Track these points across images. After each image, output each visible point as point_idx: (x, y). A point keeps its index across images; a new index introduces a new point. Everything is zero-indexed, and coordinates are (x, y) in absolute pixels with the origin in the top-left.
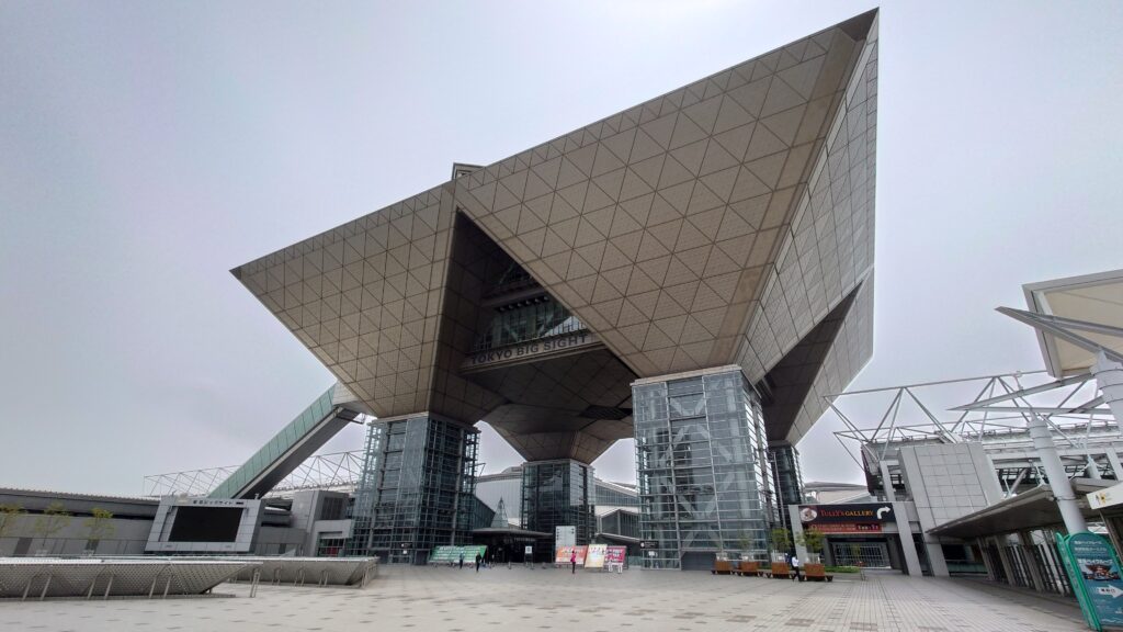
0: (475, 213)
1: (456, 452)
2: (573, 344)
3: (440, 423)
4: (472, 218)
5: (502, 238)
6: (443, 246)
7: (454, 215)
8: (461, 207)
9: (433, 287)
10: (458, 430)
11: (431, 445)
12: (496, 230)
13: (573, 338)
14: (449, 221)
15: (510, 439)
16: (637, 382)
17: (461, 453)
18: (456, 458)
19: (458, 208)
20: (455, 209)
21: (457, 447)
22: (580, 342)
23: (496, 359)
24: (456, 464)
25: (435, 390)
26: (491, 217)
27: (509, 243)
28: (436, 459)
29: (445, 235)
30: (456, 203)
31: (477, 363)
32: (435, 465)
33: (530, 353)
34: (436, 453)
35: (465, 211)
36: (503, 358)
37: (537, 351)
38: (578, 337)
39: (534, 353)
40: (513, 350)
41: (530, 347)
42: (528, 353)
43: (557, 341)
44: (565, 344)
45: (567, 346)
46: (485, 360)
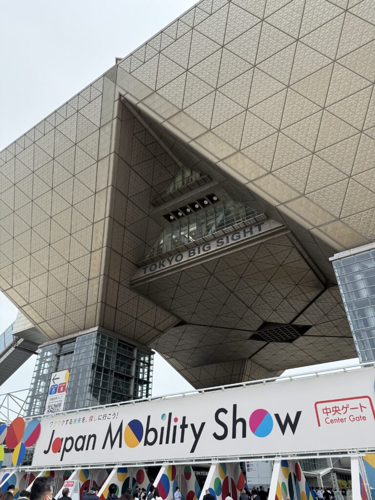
1: (129, 373)
2: (249, 235)
3: (110, 339)
4: (134, 102)
8: (123, 93)
10: (131, 350)
11: (100, 361)
13: (248, 230)
15: (183, 372)
16: (336, 256)
17: (133, 374)
18: (129, 379)
21: (130, 367)
22: (256, 231)
23: (167, 265)
24: (128, 386)
25: (105, 303)
26: (156, 96)
28: (105, 378)
31: (148, 272)
32: (104, 384)
33: (202, 253)
34: (106, 371)
35: (128, 97)
36: (174, 263)
37: (210, 249)
38: (253, 227)
39: (205, 252)
40: (184, 254)
41: (201, 247)
42: (199, 253)
43: (230, 236)
44: (239, 236)
45: (242, 238)
46: (155, 268)
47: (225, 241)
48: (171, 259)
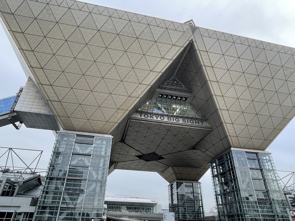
0: (199, 46)
4: (196, 48)
5: (205, 65)
6: (173, 54)
7: (188, 42)
8: (194, 40)
9: (155, 70)
12: (204, 59)
14: (184, 43)
19: (192, 40)
20: (190, 39)
23: (155, 119)
25: (119, 124)
26: (206, 54)
27: (208, 69)
29: (177, 48)
30: (193, 37)
33: (175, 121)
35: (195, 43)
37: (179, 121)
38: (199, 122)
39: (177, 122)
40: (165, 117)
41: (175, 118)
42: (173, 121)
43: (189, 120)
44: (193, 122)
45: (195, 124)
46: (148, 117)
47: (187, 121)
48: (157, 116)
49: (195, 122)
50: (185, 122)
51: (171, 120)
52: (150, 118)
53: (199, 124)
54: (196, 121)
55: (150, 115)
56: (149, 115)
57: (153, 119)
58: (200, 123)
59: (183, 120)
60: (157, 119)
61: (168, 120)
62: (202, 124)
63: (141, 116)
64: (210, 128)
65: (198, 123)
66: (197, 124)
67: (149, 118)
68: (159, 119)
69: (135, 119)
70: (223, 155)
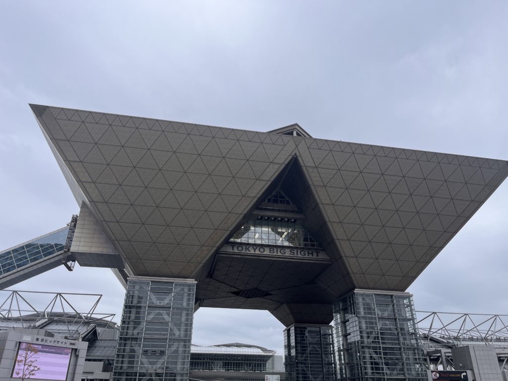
0: (306, 161)
4: (302, 164)
6: (272, 173)
7: (290, 157)
8: (298, 155)
9: (249, 195)
12: (313, 178)
16: (358, 291)
19: (295, 154)
20: (293, 154)
22: (315, 256)
26: (315, 170)
27: (318, 188)
29: (276, 167)
30: (296, 151)
31: (236, 251)
33: (279, 254)
35: (300, 159)
37: (285, 254)
38: (314, 252)
39: (282, 255)
40: (266, 249)
41: (279, 250)
42: (277, 253)
43: (299, 251)
44: (305, 254)
45: (307, 256)
46: (242, 250)
47: (295, 253)
48: (255, 248)
49: (307, 254)
50: (294, 254)
51: (274, 252)
52: (246, 251)
53: (313, 256)
54: (308, 252)
55: (246, 247)
56: (244, 247)
57: (249, 252)
58: (315, 254)
59: (291, 251)
60: (255, 251)
61: (270, 252)
62: (317, 256)
63: (233, 250)
64: (329, 261)
65: (312, 254)
66: (310, 256)
67: (244, 251)
68: (257, 252)
69: (226, 254)
70: (346, 298)
